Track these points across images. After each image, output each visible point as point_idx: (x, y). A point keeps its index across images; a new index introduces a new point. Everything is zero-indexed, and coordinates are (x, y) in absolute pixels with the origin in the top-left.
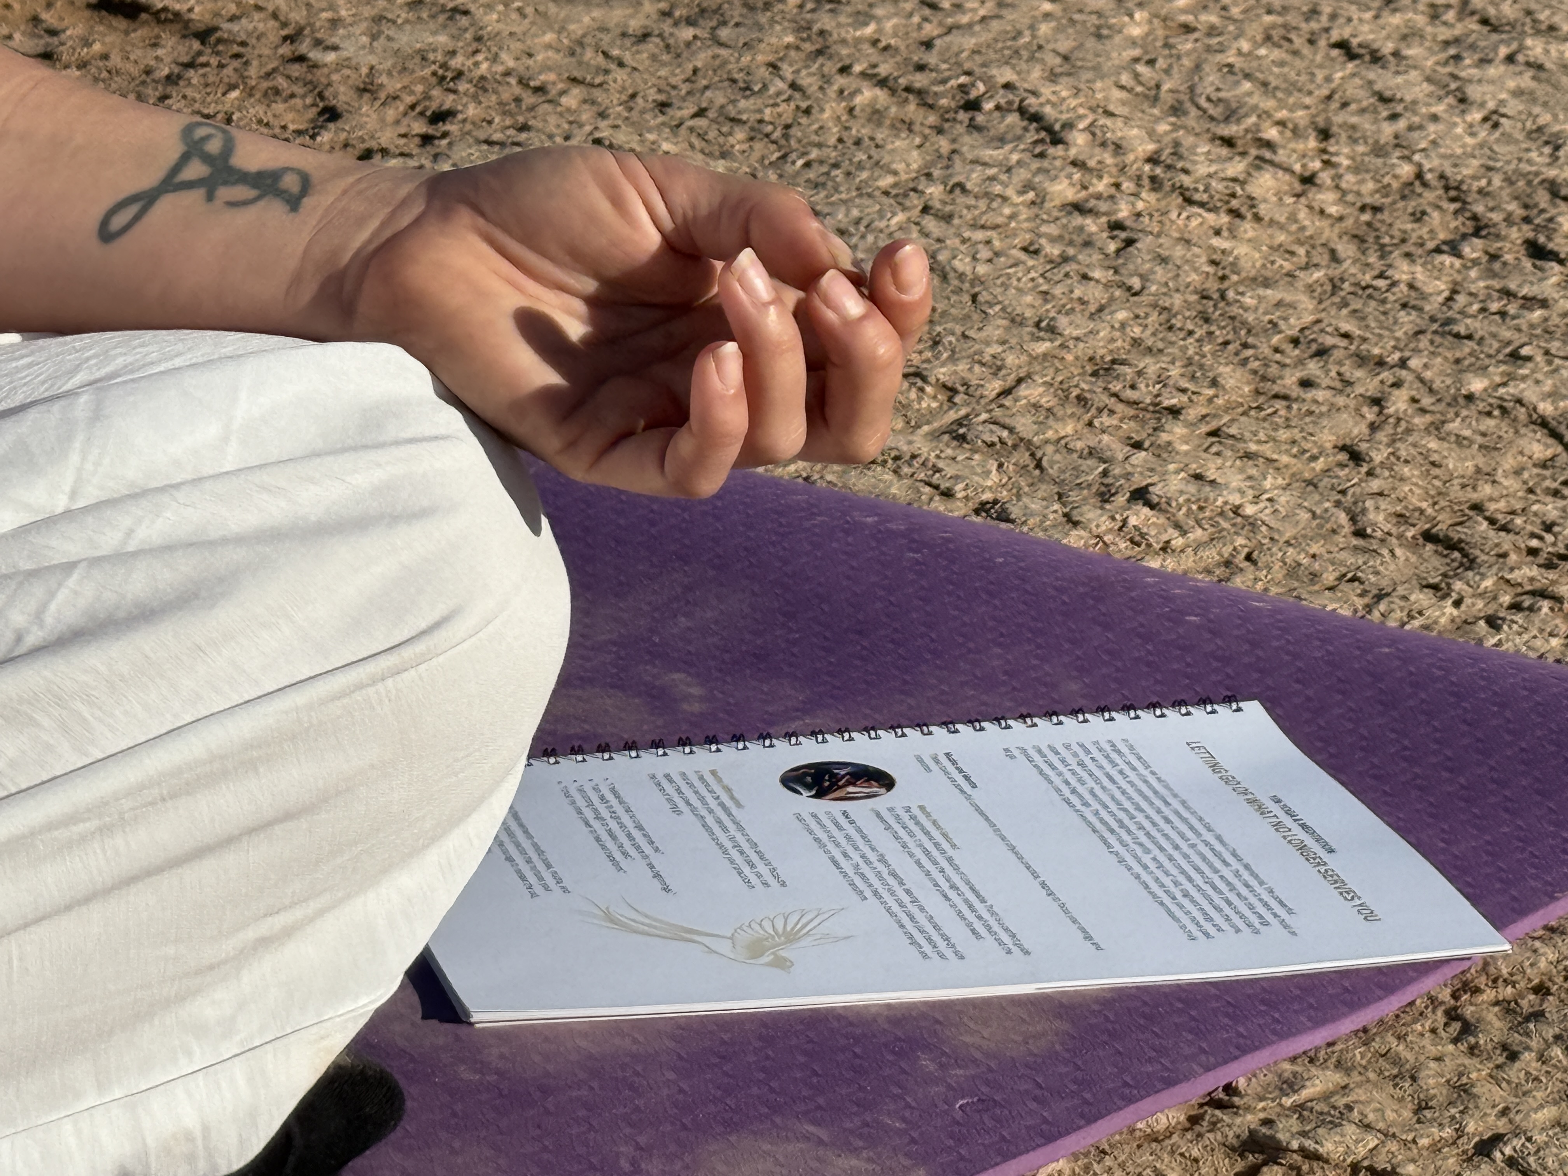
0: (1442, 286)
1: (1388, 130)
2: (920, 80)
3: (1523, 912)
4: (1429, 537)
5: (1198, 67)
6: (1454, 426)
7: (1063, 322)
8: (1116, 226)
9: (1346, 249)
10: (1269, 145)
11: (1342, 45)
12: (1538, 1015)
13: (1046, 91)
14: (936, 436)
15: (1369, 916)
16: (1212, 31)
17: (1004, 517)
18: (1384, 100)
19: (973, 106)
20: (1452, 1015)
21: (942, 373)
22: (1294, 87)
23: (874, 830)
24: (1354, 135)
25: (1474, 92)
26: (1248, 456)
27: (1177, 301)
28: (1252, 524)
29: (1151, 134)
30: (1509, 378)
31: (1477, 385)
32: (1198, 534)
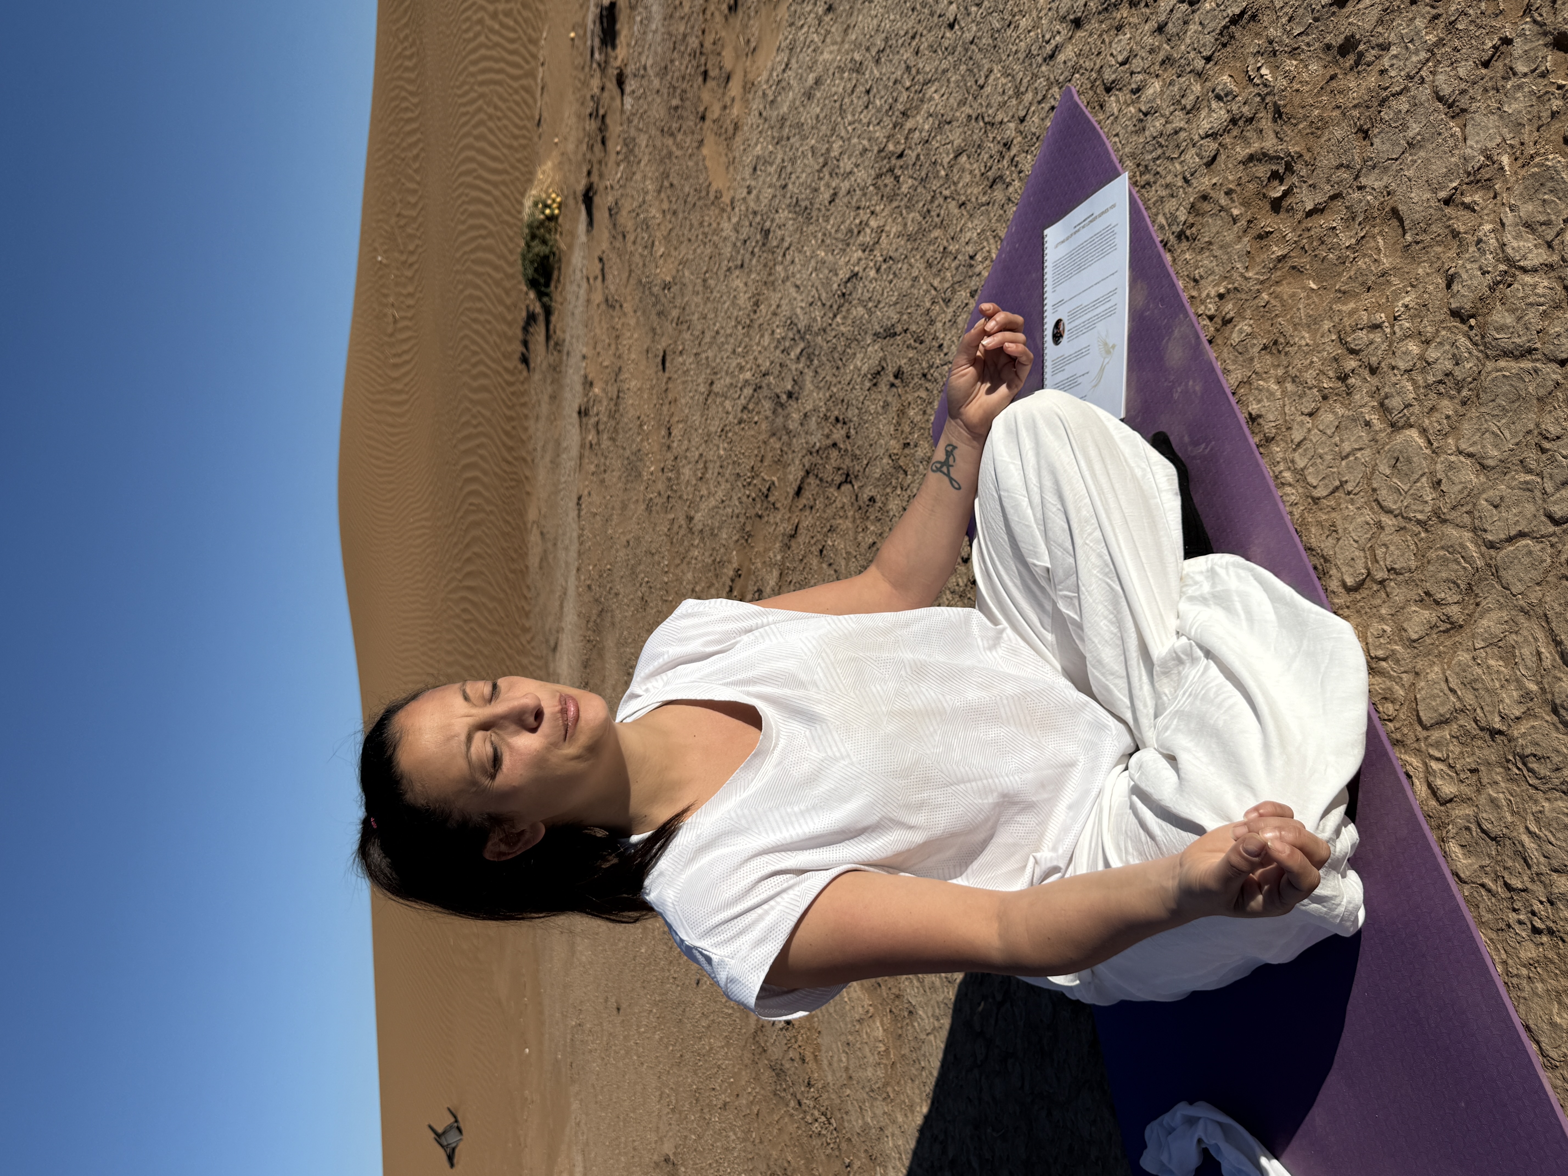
0: (910, 181)
1: (858, 192)
2: (835, 307)
3: (1116, 169)
4: (991, 187)
5: (836, 239)
6: (955, 179)
7: (914, 275)
8: (885, 261)
9: (895, 204)
10: (861, 222)
11: (830, 202)
12: (1146, 167)
13: (841, 276)
14: (947, 306)
15: (1114, 206)
16: (824, 235)
17: (976, 291)
18: (849, 192)
19: (844, 294)
20: (1143, 187)
21: (928, 305)
22: (844, 215)
23: (1073, 324)
24: (859, 200)
25: (848, 170)
26: (961, 230)
27: (909, 247)
28: (983, 231)
29: (856, 251)
30: (941, 164)
31: (943, 173)
32: (985, 244)
